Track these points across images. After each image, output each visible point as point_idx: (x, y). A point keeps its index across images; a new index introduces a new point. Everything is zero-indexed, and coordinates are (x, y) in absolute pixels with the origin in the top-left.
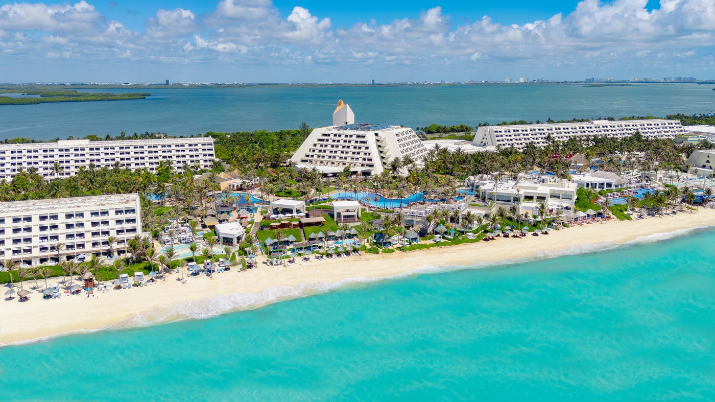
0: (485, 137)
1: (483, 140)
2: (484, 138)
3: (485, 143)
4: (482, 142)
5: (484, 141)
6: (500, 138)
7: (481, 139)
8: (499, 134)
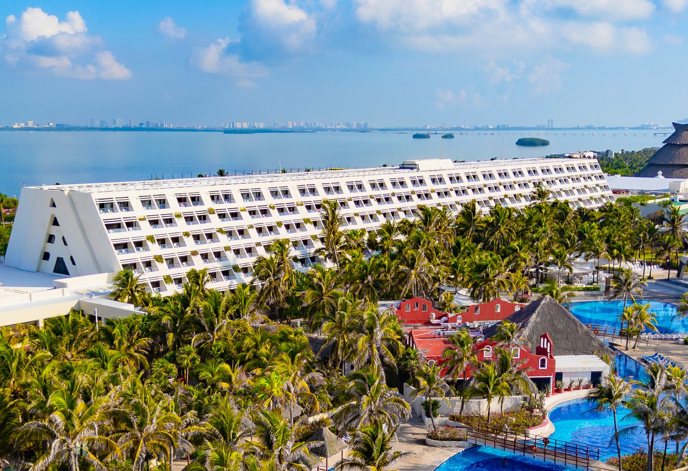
0: (54, 230)
1: (50, 248)
2: (51, 239)
3: (60, 261)
4: (46, 256)
5: (56, 250)
6: (128, 235)
7: (39, 244)
8: (121, 215)
